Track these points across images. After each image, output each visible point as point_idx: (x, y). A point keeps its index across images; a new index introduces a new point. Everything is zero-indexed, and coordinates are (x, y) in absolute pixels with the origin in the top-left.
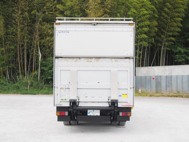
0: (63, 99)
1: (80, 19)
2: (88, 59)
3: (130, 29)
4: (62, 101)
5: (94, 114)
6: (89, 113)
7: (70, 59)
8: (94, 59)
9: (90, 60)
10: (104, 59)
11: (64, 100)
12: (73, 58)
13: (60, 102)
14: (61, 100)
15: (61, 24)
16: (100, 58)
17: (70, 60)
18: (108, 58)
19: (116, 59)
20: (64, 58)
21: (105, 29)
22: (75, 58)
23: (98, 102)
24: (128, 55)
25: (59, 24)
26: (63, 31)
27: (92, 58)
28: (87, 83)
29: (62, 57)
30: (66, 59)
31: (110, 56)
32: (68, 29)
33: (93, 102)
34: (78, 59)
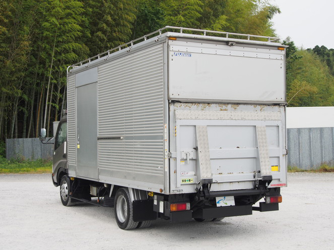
0: (185, 180)
1: (205, 33)
2: (221, 105)
3: (279, 57)
4: (184, 183)
5: (226, 204)
6: (218, 202)
7: (194, 104)
8: (230, 106)
9: (224, 107)
10: (245, 106)
11: (187, 181)
12: (199, 103)
13: (181, 185)
14: (183, 181)
15: (177, 39)
16: (239, 104)
17: (194, 106)
18: (251, 104)
19: (262, 106)
20: (184, 103)
21: (246, 54)
22: (201, 103)
23: (238, 182)
24: (278, 100)
25: (174, 39)
26: (182, 53)
27: (228, 103)
28: (221, 149)
29: (180, 102)
30: (187, 104)
31: (253, 100)
32: (190, 50)
33: (231, 182)
34: (207, 104)
